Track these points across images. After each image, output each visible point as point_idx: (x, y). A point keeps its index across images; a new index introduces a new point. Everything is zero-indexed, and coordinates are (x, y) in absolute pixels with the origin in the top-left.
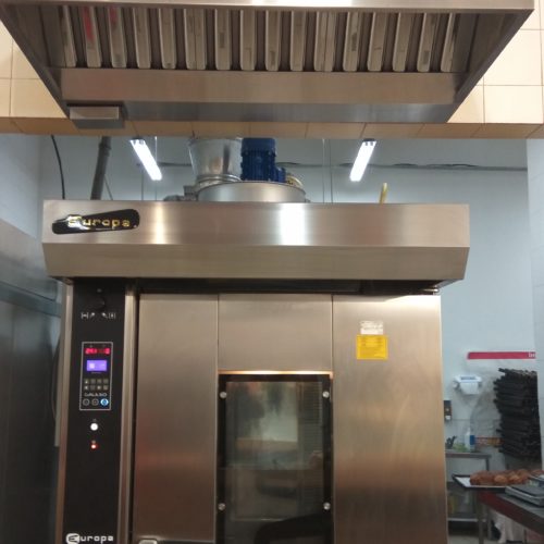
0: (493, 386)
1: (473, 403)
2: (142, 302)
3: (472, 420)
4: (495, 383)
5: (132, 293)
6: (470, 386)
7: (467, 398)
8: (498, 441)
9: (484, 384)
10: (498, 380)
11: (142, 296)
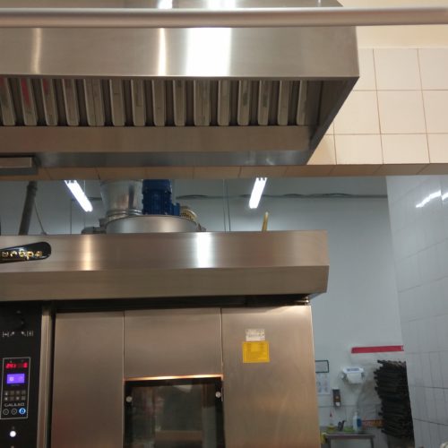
0: (373, 375)
1: (358, 391)
2: (57, 321)
3: (358, 406)
4: (375, 373)
5: (48, 313)
6: (354, 377)
7: (352, 386)
8: (380, 422)
9: (366, 375)
10: (377, 371)
11: (57, 315)
